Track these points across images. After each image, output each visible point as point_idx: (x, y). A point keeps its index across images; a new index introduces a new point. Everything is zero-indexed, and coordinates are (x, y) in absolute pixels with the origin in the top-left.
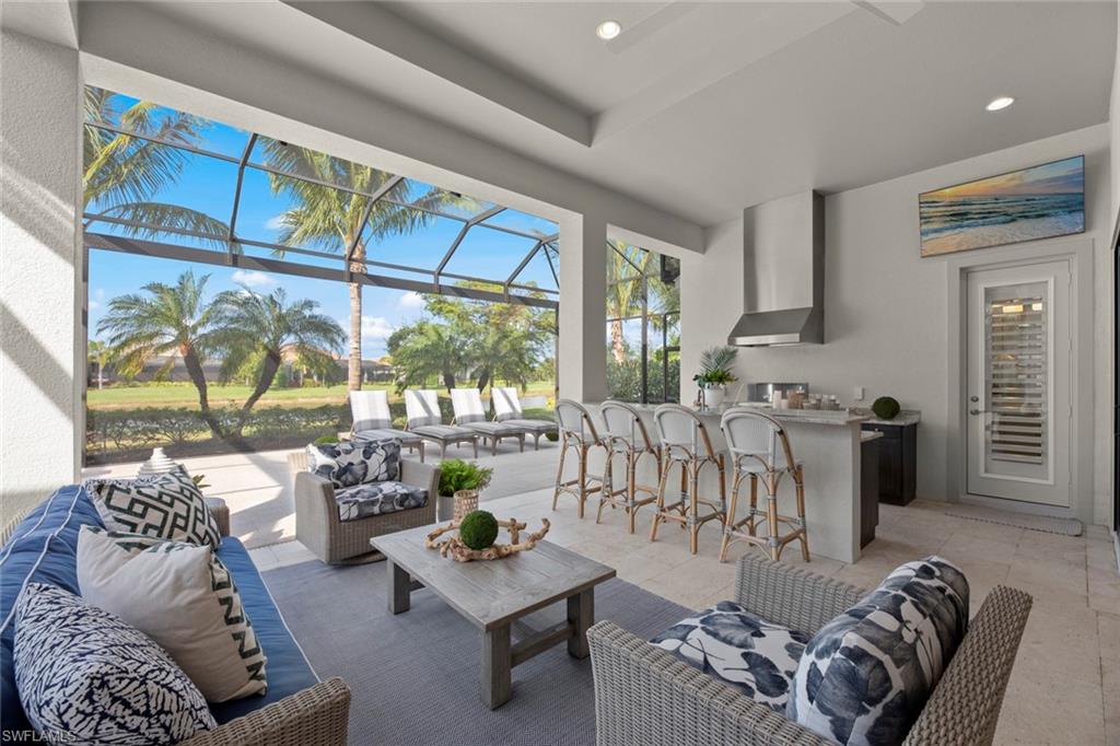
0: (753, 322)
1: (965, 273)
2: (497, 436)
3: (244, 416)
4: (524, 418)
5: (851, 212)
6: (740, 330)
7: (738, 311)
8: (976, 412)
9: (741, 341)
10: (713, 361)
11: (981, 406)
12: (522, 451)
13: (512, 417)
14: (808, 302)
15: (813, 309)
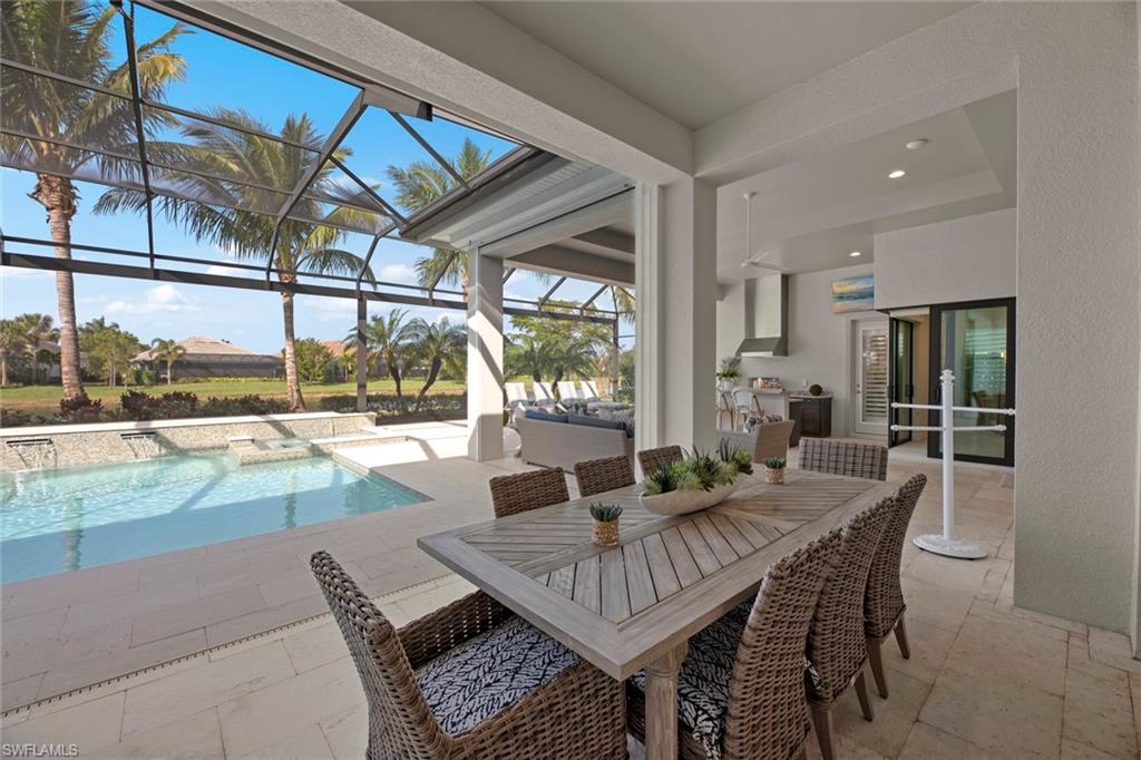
0: (750, 343)
1: (854, 323)
3: (422, 398)
5: (802, 286)
6: (743, 348)
7: (742, 337)
8: (859, 392)
9: (744, 354)
10: (728, 365)
11: (860, 389)
14: (779, 335)
15: (781, 339)
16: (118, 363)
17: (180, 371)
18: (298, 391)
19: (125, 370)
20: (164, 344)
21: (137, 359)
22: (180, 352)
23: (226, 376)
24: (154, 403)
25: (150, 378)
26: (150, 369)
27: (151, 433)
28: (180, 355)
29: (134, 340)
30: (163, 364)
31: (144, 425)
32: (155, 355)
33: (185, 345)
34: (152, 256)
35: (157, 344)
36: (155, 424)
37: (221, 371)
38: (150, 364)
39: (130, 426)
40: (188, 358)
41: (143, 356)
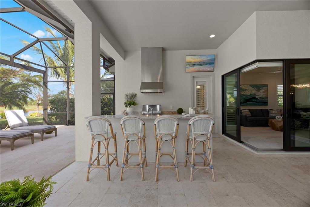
1: (193, 77)
2: (15, 138)
4: (29, 125)
10: (129, 98)
12: (33, 143)
13: (21, 125)
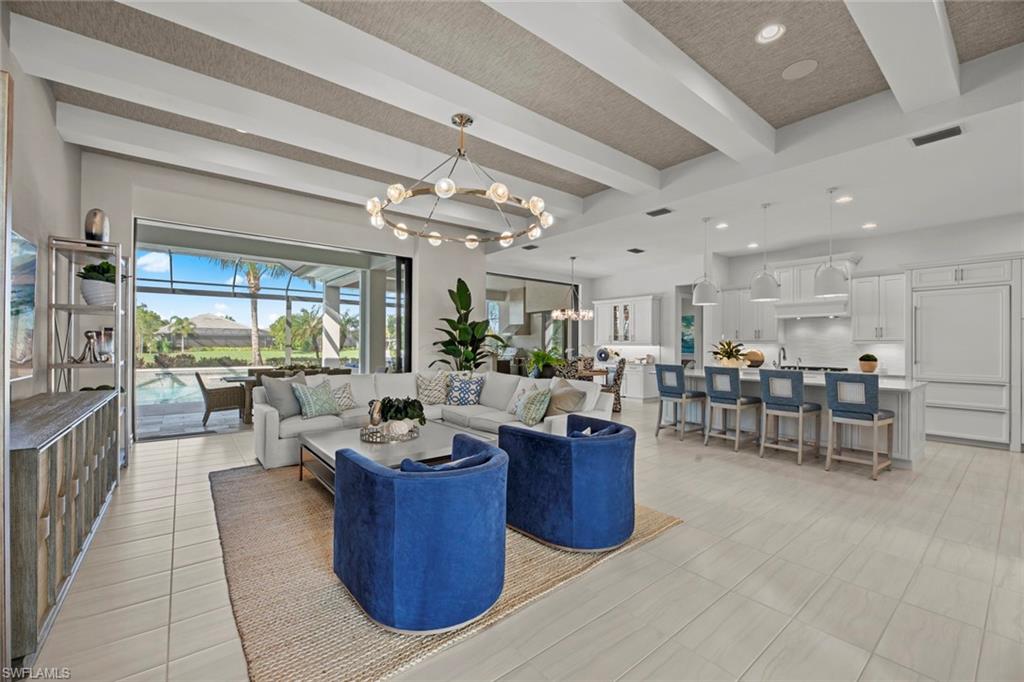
15: (523, 325)
16: (145, 335)
17: (191, 341)
18: (259, 355)
19: (150, 340)
20: (180, 321)
21: (159, 332)
22: (192, 326)
23: (227, 346)
24: (172, 360)
25: (169, 347)
26: (169, 340)
27: (168, 374)
28: (192, 329)
29: (157, 318)
30: (179, 336)
31: (166, 370)
32: (173, 329)
33: (195, 322)
34: (172, 282)
35: (174, 321)
36: (170, 370)
37: (223, 342)
38: (168, 336)
39: (159, 370)
40: (197, 332)
41: (164, 330)
